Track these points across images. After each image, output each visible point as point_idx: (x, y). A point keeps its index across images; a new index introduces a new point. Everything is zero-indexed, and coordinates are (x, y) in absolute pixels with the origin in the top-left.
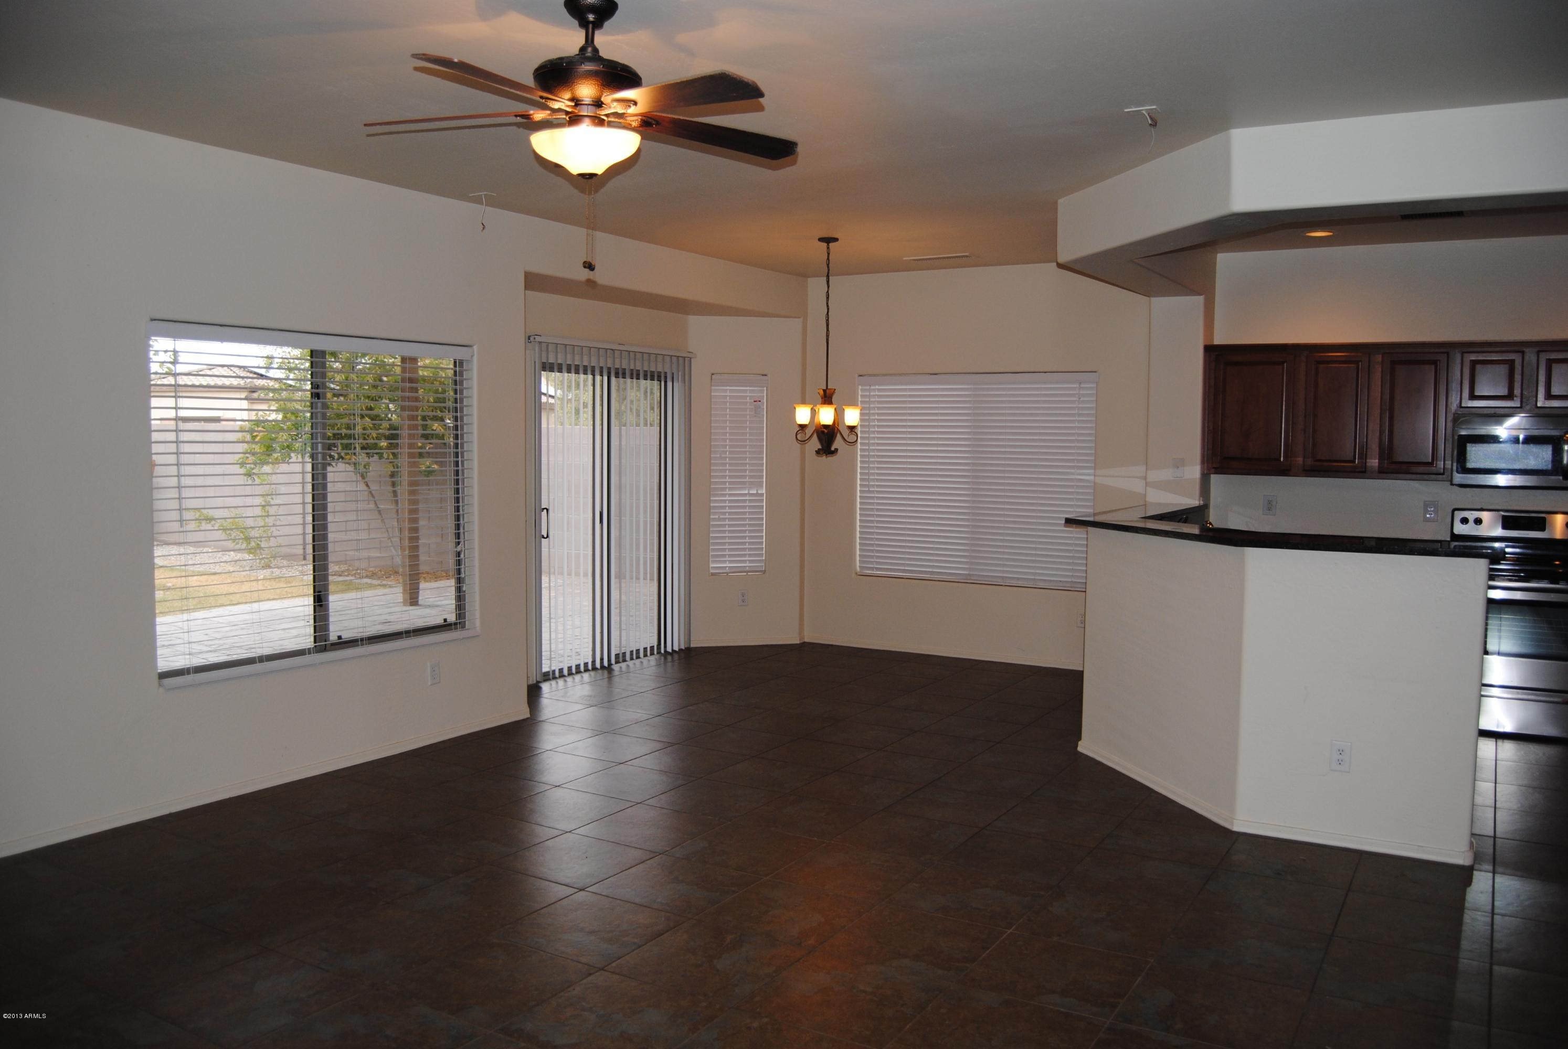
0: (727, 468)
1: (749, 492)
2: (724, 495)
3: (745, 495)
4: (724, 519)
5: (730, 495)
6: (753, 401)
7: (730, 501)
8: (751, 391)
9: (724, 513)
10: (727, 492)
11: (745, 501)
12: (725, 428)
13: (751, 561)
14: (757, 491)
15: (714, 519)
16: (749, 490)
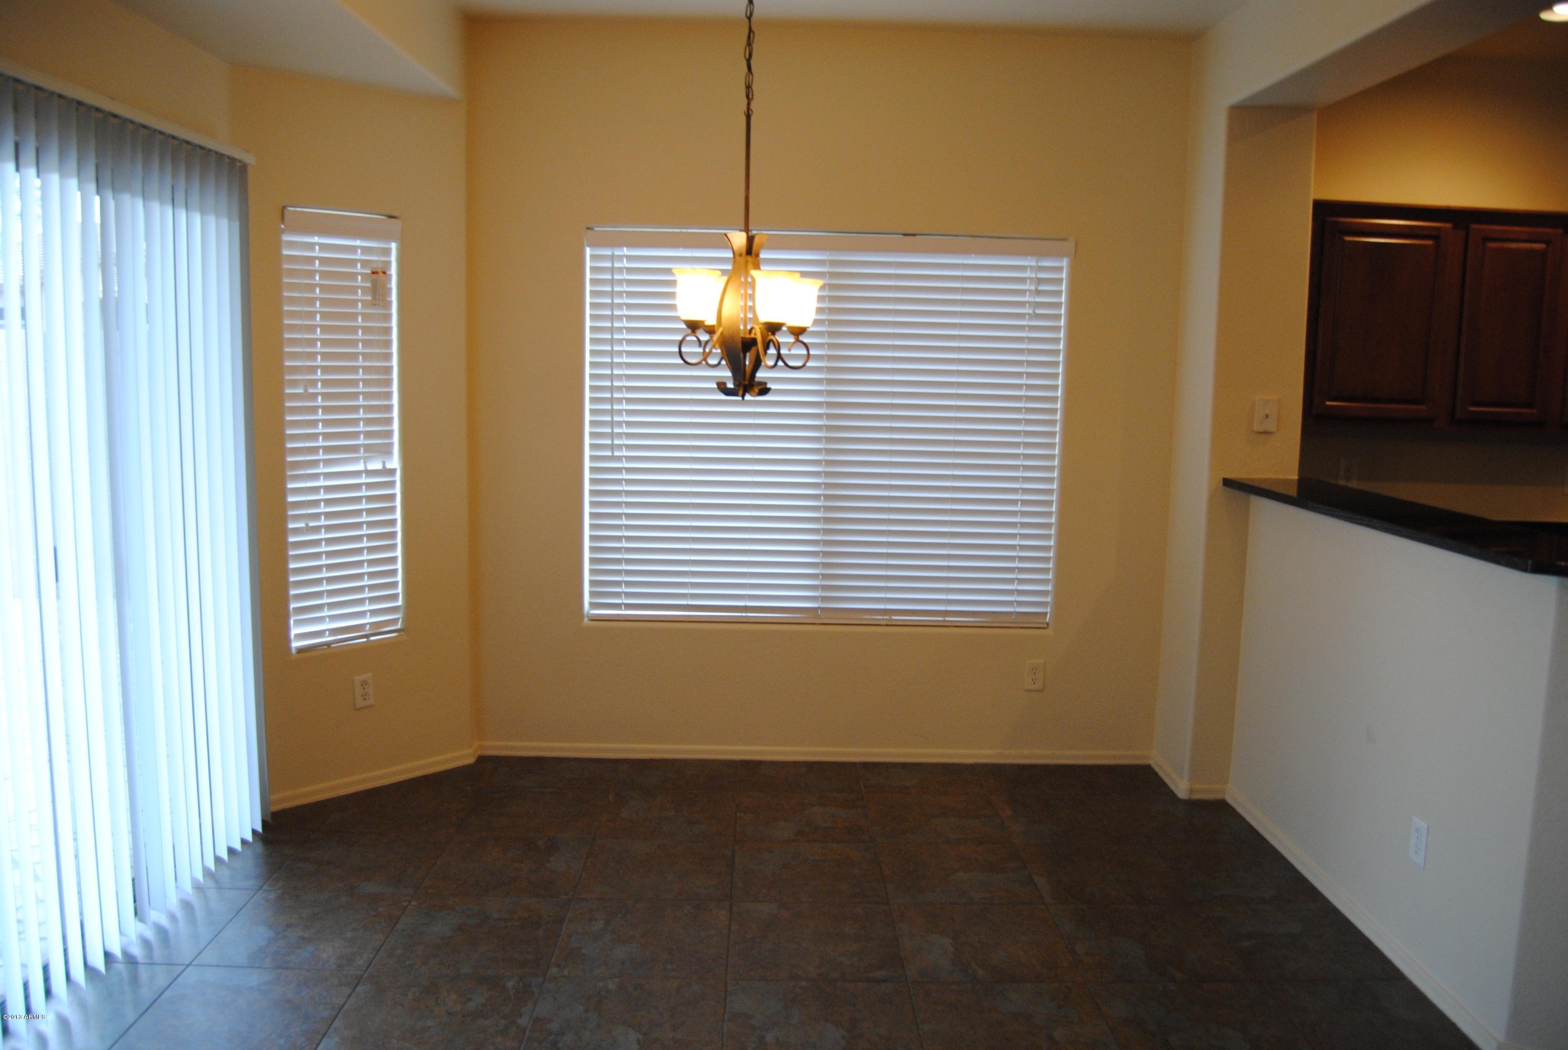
0: (319, 404)
1: (366, 467)
2: (316, 476)
3: (357, 474)
4: (317, 529)
5: (328, 476)
6: (369, 272)
7: (328, 489)
8: (365, 250)
9: (317, 516)
10: (322, 469)
11: (357, 487)
12: (312, 315)
13: (374, 613)
14: (384, 463)
15: (297, 531)
16: (365, 463)
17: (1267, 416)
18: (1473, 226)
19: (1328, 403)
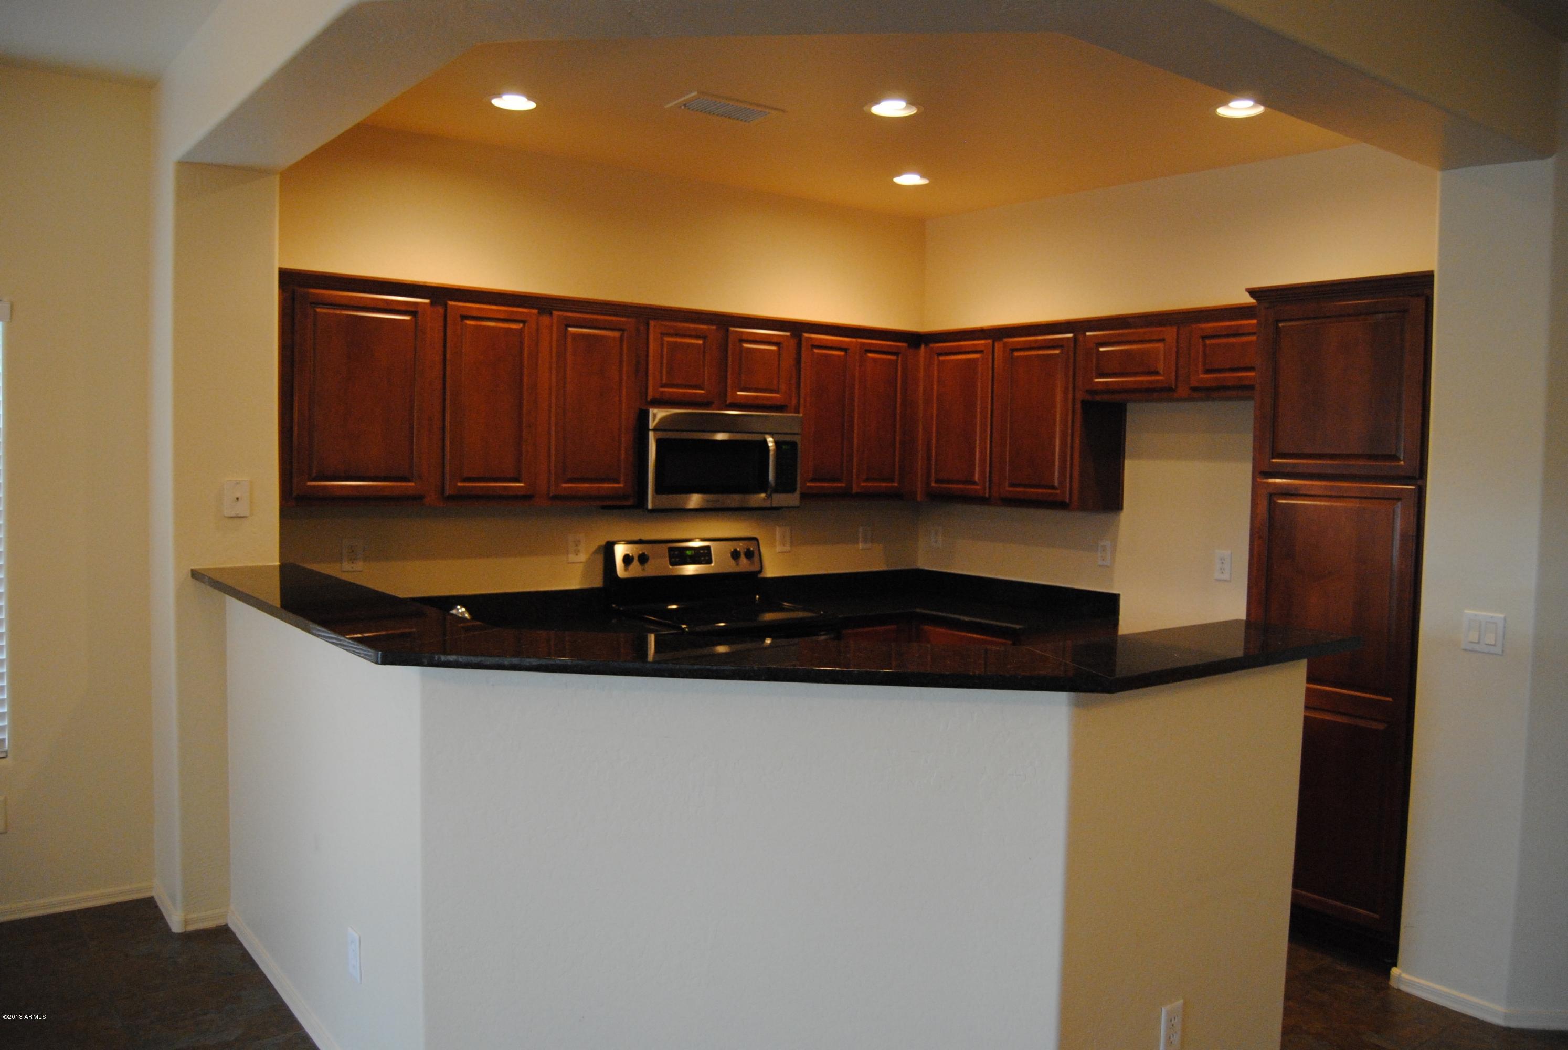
17: (238, 499)
18: (451, 303)
19: (309, 483)
